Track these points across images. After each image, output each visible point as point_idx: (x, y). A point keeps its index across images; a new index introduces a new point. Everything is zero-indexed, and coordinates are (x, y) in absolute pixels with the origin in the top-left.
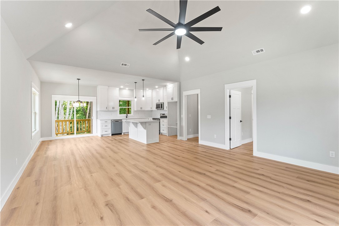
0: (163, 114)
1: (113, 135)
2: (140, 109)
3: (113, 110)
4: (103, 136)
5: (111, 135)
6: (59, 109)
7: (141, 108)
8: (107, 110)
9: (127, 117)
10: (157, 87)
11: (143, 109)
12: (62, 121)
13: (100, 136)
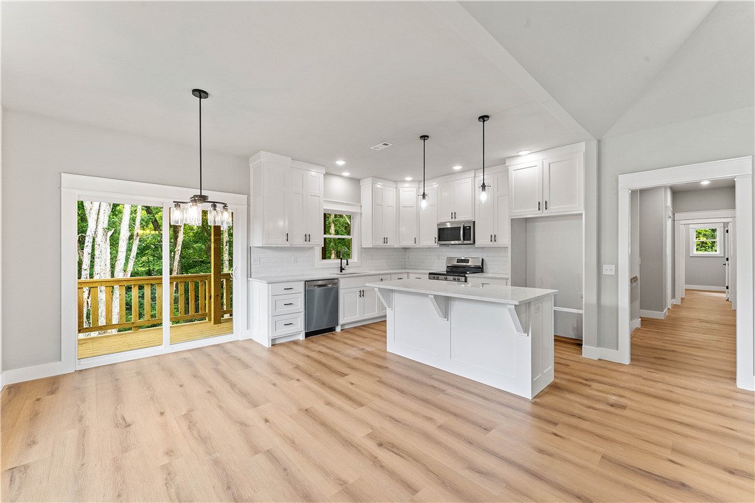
0: (459, 261)
1: (308, 335)
2: (380, 243)
3: (307, 244)
4: (278, 342)
5: (301, 337)
6: (94, 239)
7: (385, 241)
8: (287, 244)
9: (342, 269)
10: (457, 168)
11: (391, 243)
12: (108, 284)
13: (267, 344)
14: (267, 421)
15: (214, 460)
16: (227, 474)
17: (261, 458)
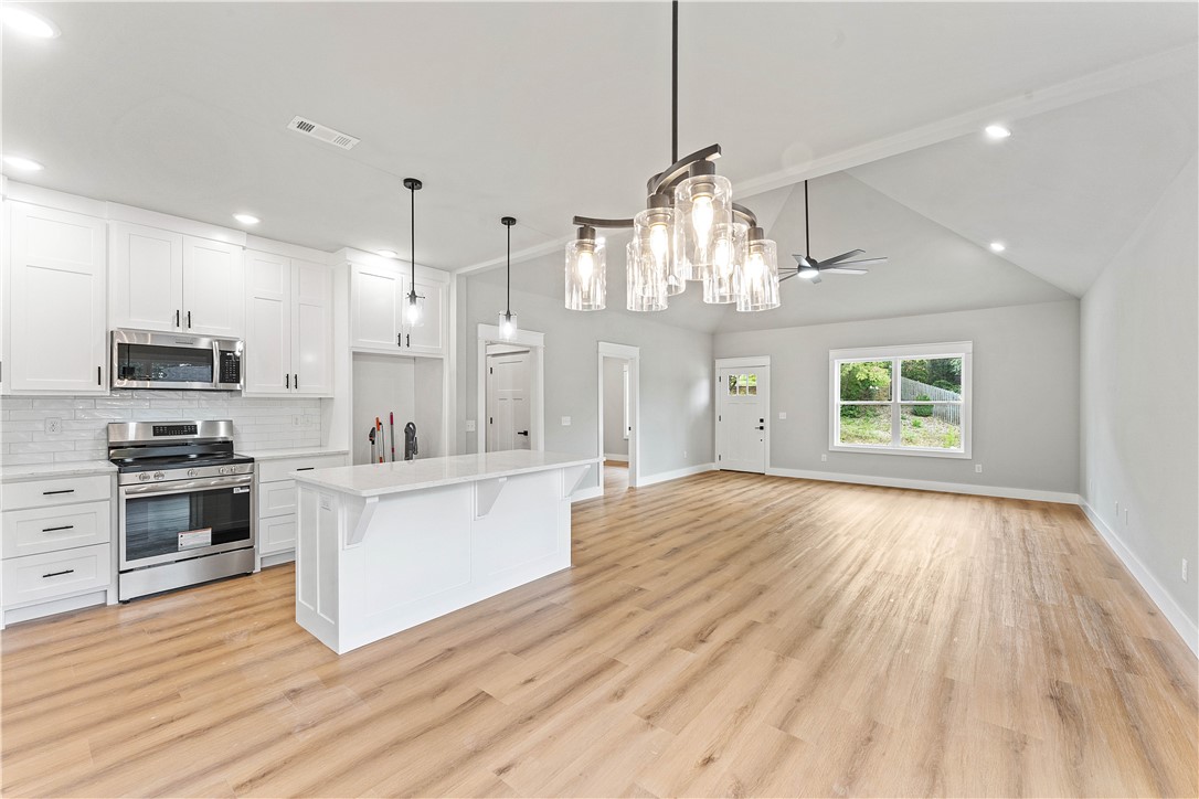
14: (708, 761)
15: (849, 784)
16: (855, 752)
17: (798, 731)
